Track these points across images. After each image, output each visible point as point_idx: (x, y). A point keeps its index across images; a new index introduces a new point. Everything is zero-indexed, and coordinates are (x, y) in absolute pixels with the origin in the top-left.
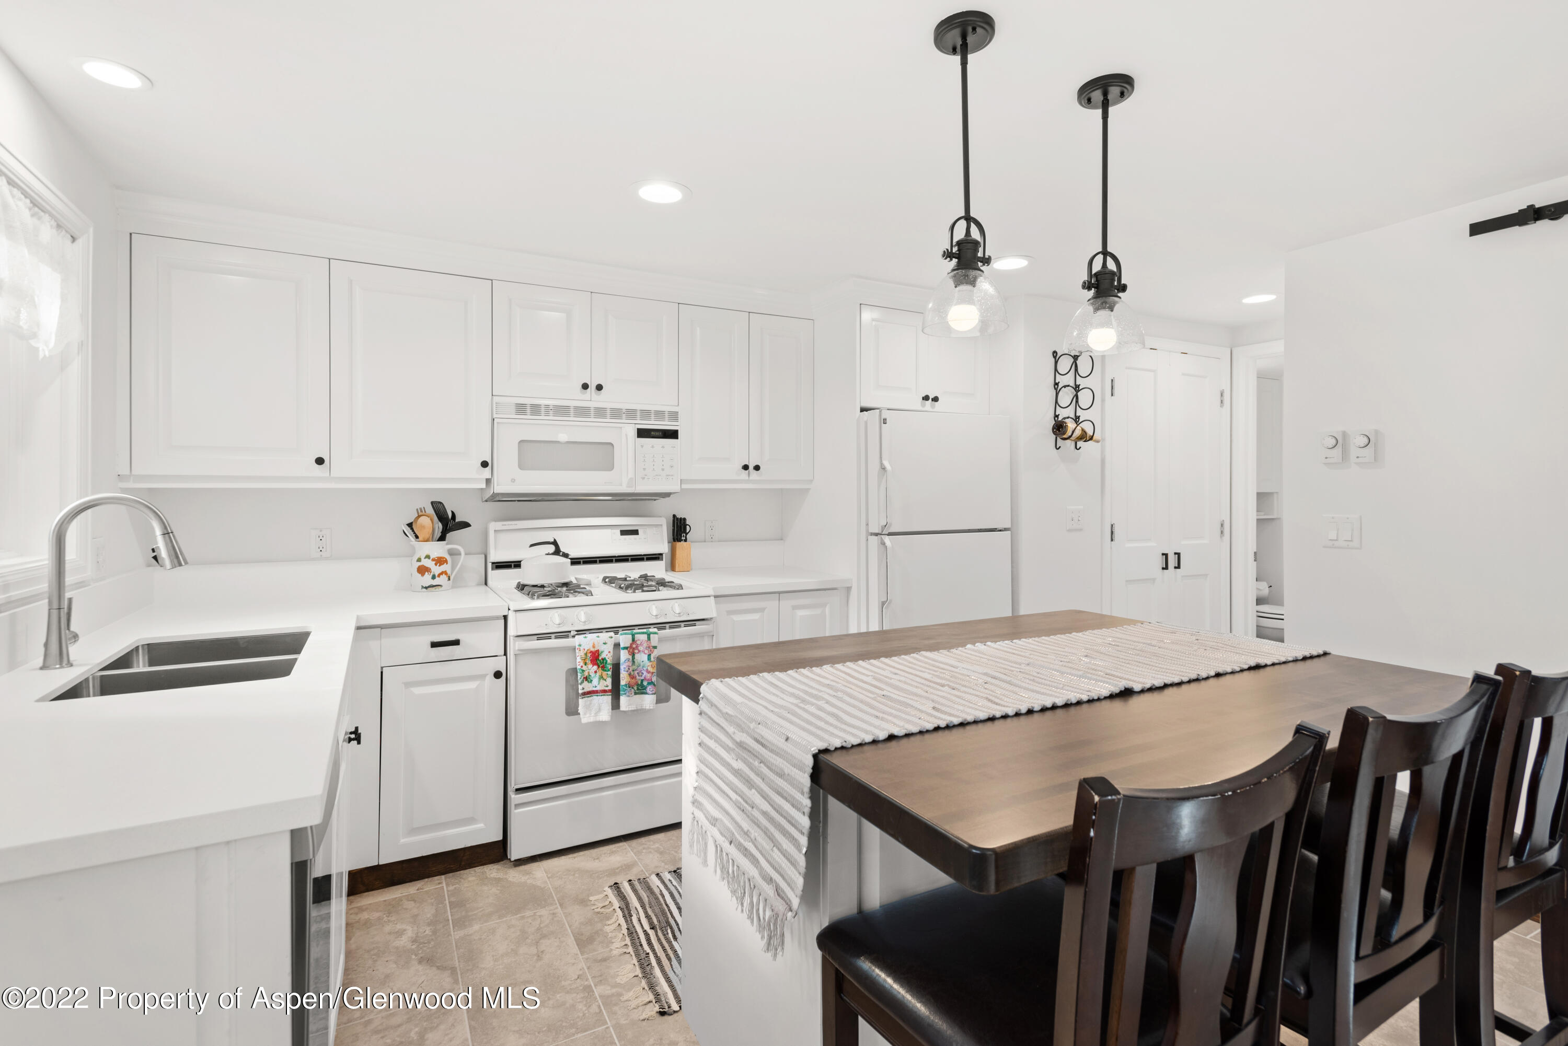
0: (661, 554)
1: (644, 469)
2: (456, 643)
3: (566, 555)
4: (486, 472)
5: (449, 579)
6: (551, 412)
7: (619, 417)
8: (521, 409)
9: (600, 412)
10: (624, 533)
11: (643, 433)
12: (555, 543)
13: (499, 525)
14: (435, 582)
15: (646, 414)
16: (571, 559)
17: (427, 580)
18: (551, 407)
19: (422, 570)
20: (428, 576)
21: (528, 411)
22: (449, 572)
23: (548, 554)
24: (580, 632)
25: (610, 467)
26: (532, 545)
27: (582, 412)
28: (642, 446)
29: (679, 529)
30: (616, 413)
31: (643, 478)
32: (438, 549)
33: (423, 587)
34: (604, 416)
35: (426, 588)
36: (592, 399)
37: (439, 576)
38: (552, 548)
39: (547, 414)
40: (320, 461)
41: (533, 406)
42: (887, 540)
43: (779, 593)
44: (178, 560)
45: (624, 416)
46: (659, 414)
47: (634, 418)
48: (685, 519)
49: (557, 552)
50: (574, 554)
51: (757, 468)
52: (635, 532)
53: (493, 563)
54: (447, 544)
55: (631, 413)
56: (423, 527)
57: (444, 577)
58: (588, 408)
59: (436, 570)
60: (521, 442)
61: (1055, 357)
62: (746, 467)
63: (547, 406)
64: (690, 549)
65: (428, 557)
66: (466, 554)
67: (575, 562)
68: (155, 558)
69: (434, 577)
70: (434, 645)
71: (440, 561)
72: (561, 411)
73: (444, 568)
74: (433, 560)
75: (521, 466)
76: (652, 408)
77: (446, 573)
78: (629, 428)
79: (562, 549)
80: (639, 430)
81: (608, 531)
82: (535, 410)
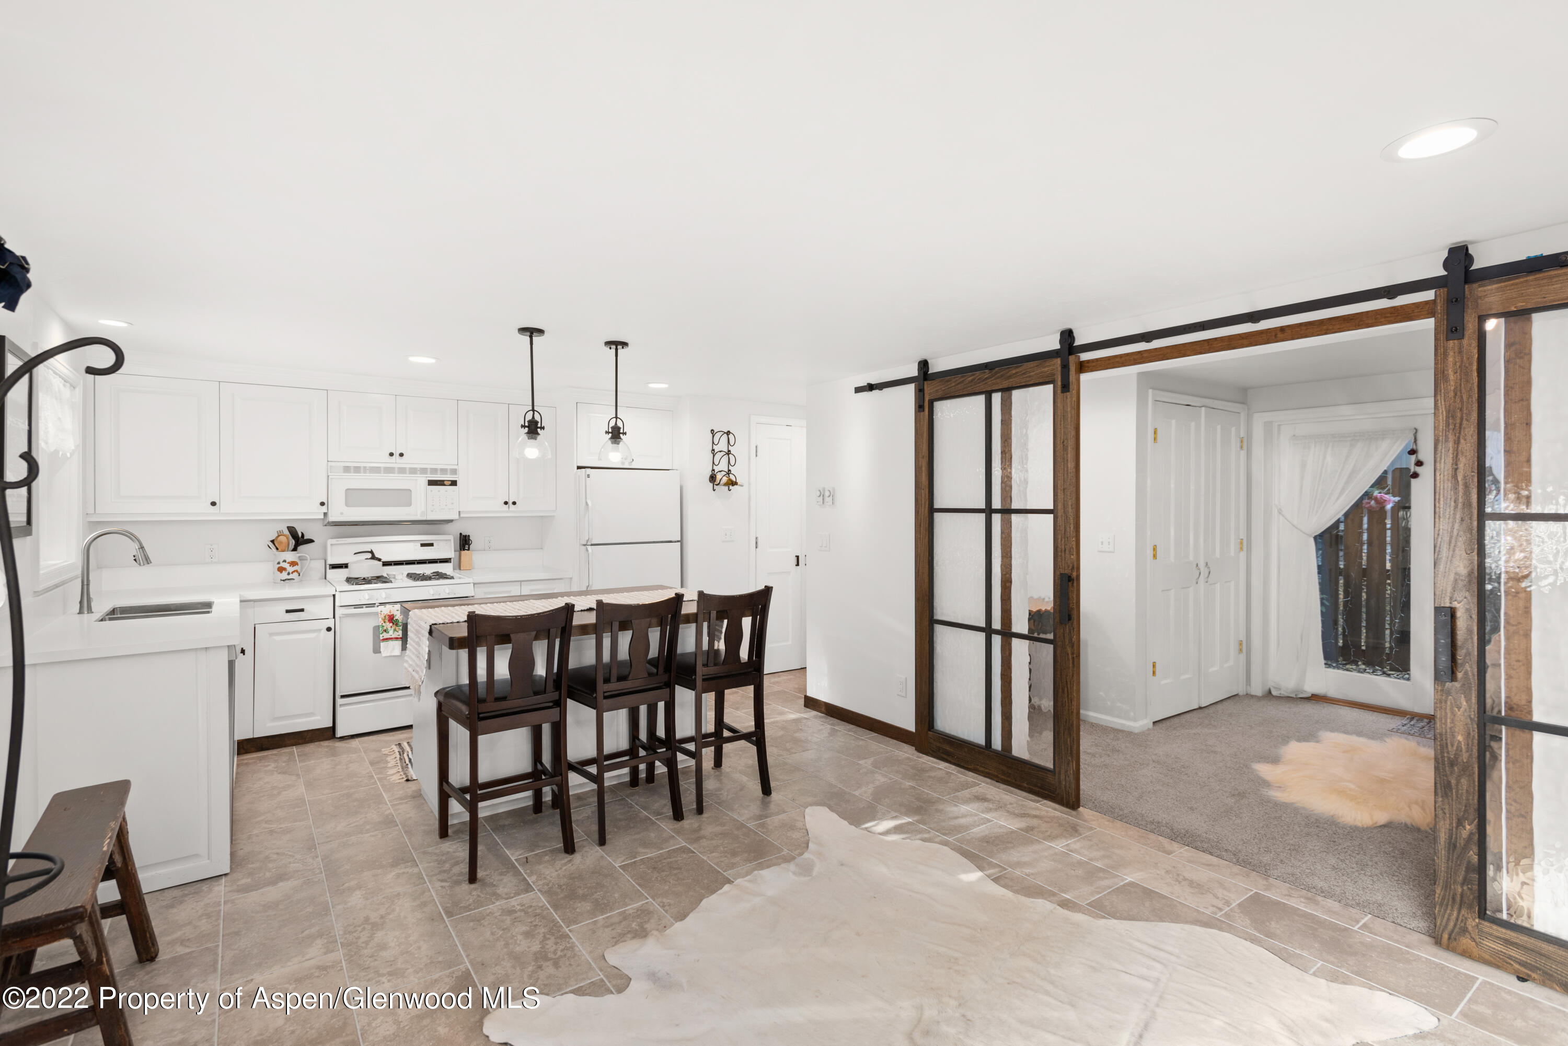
0: (450, 559)
1: (433, 505)
2: (302, 610)
3: (380, 560)
4: (324, 509)
5: (299, 575)
6: (368, 471)
7: (415, 473)
8: (347, 469)
9: (402, 471)
10: (423, 545)
11: (432, 483)
12: (371, 552)
13: (334, 541)
14: (289, 577)
15: (434, 471)
16: (383, 562)
17: (284, 575)
18: (368, 468)
19: (281, 570)
20: (285, 573)
21: (352, 471)
22: (299, 571)
23: (367, 559)
24: (381, 604)
25: (409, 504)
26: (355, 554)
27: (389, 470)
28: (431, 491)
29: (465, 542)
30: (413, 471)
31: (431, 511)
32: (290, 556)
33: (281, 580)
34: (405, 473)
35: (284, 580)
36: (396, 462)
37: (292, 573)
38: (370, 555)
39: (365, 472)
40: (213, 504)
41: (355, 467)
42: (589, 548)
43: (521, 581)
44: (147, 560)
45: (418, 472)
46: (444, 471)
47: (426, 473)
48: (469, 536)
49: (373, 557)
50: (384, 559)
51: (514, 503)
52: (432, 545)
53: (330, 565)
54: (298, 553)
55: (424, 471)
56: (281, 543)
57: (296, 574)
58: (394, 468)
59: (290, 569)
60: (347, 489)
61: (713, 434)
62: (506, 503)
63: (365, 467)
64: (474, 556)
65: (285, 561)
66: (311, 560)
67: (386, 564)
68: (135, 560)
69: (289, 574)
70: (288, 611)
71: (293, 564)
72: (375, 470)
73: (296, 568)
74: (288, 563)
75: (347, 505)
76: (439, 467)
77: (297, 571)
78: (423, 480)
79: (377, 556)
80: (429, 481)
81: (412, 544)
82: (357, 470)
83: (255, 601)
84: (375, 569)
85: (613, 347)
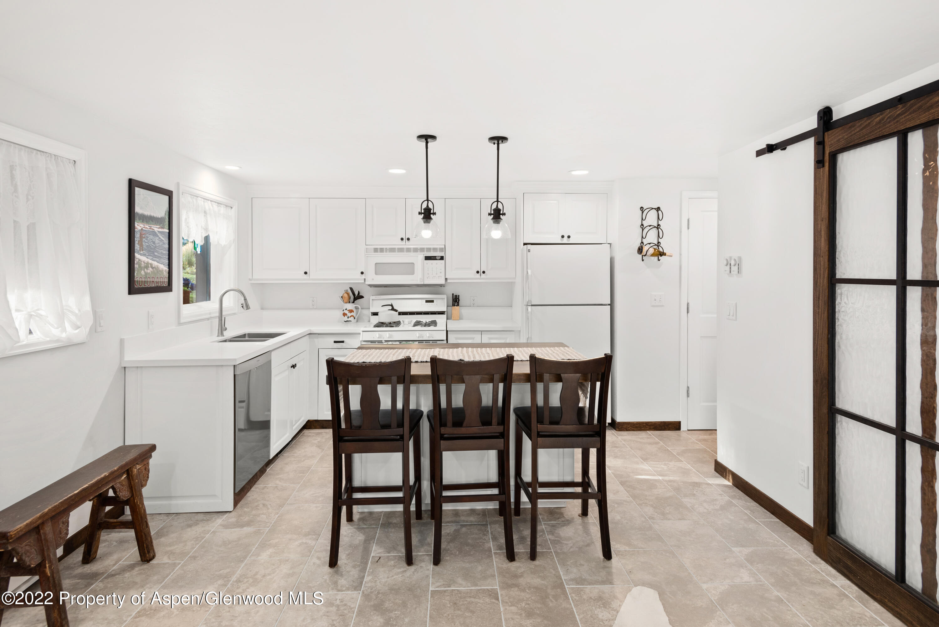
0: (444, 312)
1: (428, 274)
2: (343, 342)
3: (396, 311)
4: (363, 276)
5: (355, 318)
6: (388, 251)
8: (376, 250)
9: (408, 250)
10: (427, 301)
11: (427, 258)
12: (392, 305)
13: (374, 297)
14: (349, 320)
15: (429, 250)
16: (399, 312)
17: (346, 318)
18: (388, 249)
19: (344, 315)
20: (346, 317)
21: (379, 251)
22: (354, 316)
23: (389, 310)
24: (386, 341)
25: (413, 273)
26: (382, 306)
27: (401, 250)
28: (427, 264)
29: (456, 300)
30: (416, 250)
31: (428, 278)
32: (350, 306)
33: (344, 321)
34: (410, 252)
35: (346, 322)
36: (405, 245)
37: (350, 317)
38: (390, 308)
39: (386, 252)
40: (306, 273)
41: (381, 249)
42: (530, 308)
43: (481, 331)
44: (248, 307)
45: (419, 251)
46: (435, 250)
47: (424, 251)
49: (393, 309)
50: (400, 310)
51: (484, 272)
52: (432, 301)
53: (372, 313)
54: (355, 304)
55: (422, 250)
56: (345, 297)
57: (352, 317)
58: (403, 249)
59: (349, 315)
60: (376, 264)
61: (642, 211)
62: (478, 272)
63: (386, 248)
64: (462, 310)
65: (346, 309)
66: (362, 309)
67: (400, 314)
68: (242, 307)
69: (348, 318)
70: (335, 342)
71: (351, 311)
72: (392, 250)
73: (352, 314)
74: (348, 311)
75: (376, 274)
76: (432, 247)
77: (353, 316)
78: (421, 256)
79: (395, 308)
80: (425, 257)
81: (420, 301)
82: (382, 250)
83: (319, 334)
84: (395, 317)
85: (496, 142)
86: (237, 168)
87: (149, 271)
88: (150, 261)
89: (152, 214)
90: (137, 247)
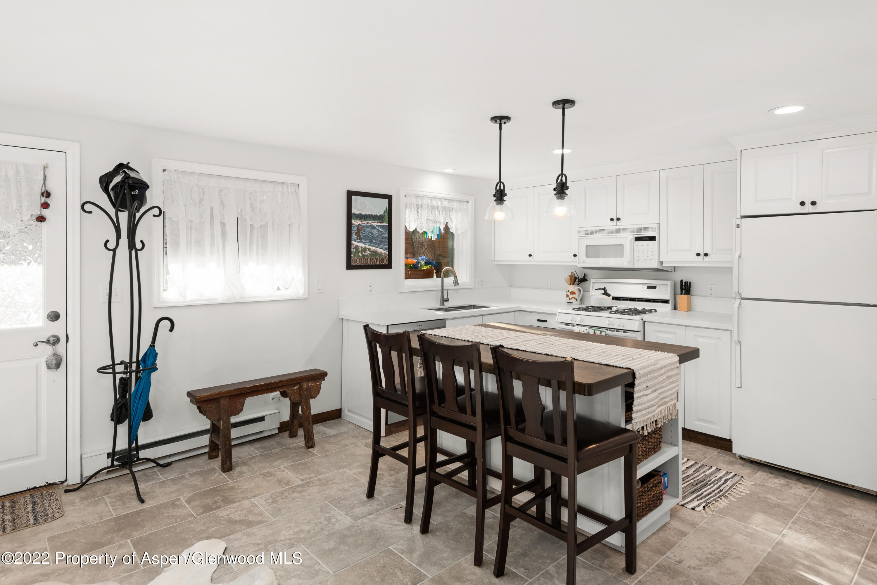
0: (669, 300)
1: (638, 256)
2: (545, 321)
3: (609, 295)
4: (578, 259)
5: (577, 300)
6: (598, 233)
7: (627, 232)
8: (587, 232)
9: (618, 231)
10: (649, 287)
11: (638, 239)
12: (604, 289)
13: (594, 280)
14: (570, 301)
15: (639, 230)
16: (611, 297)
17: (567, 300)
18: (598, 230)
19: (567, 296)
20: (568, 298)
21: (589, 233)
22: (577, 297)
23: (602, 294)
24: (578, 325)
25: (622, 255)
27: (610, 231)
28: (637, 245)
29: (686, 287)
30: (625, 231)
31: (638, 261)
32: (574, 288)
33: (566, 302)
34: (620, 233)
35: (568, 303)
36: (615, 225)
37: (572, 299)
38: (603, 292)
39: (596, 234)
42: (742, 302)
45: (629, 231)
46: (646, 229)
47: (634, 232)
48: (690, 283)
49: (606, 293)
50: (613, 295)
51: (706, 255)
52: (655, 288)
54: (579, 287)
55: (632, 230)
57: (573, 299)
58: (612, 229)
59: (571, 296)
60: (587, 246)
62: (699, 255)
63: (596, 230)
64: (694, 300)
67: (615, 298)
69: (570, 299)
70: (539, 320)
71: (573, 293)
72: (602, 231)
73: (574, 296)
74: (570, 292)
75: (587, 256)
76: (643, 226)
77: (575, 298)
78: (631, 237)
79: (608, 292)
80: (635, 238)
81: (641, 286)
82: (592, 232)
83: (528, 312)
84: (608, 301)
86: (453, 171)
87: (366, 254)
88: (368, 247)
89: (370, 213)
90: (354, 236)
